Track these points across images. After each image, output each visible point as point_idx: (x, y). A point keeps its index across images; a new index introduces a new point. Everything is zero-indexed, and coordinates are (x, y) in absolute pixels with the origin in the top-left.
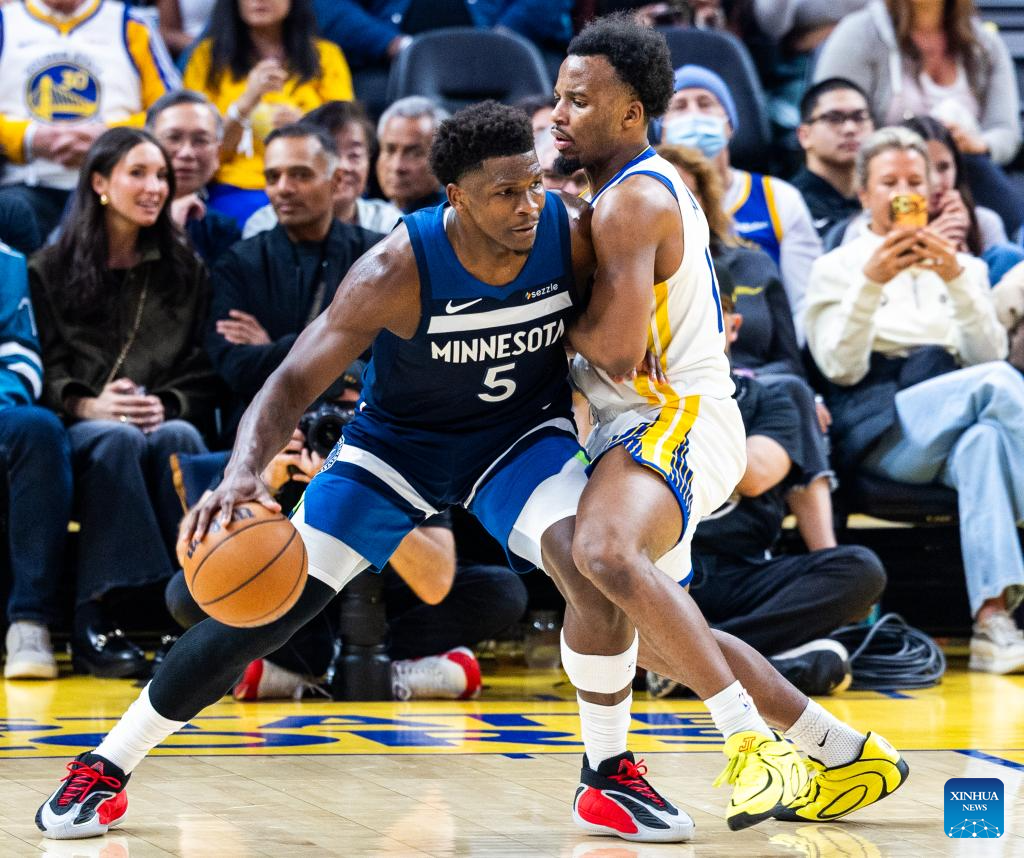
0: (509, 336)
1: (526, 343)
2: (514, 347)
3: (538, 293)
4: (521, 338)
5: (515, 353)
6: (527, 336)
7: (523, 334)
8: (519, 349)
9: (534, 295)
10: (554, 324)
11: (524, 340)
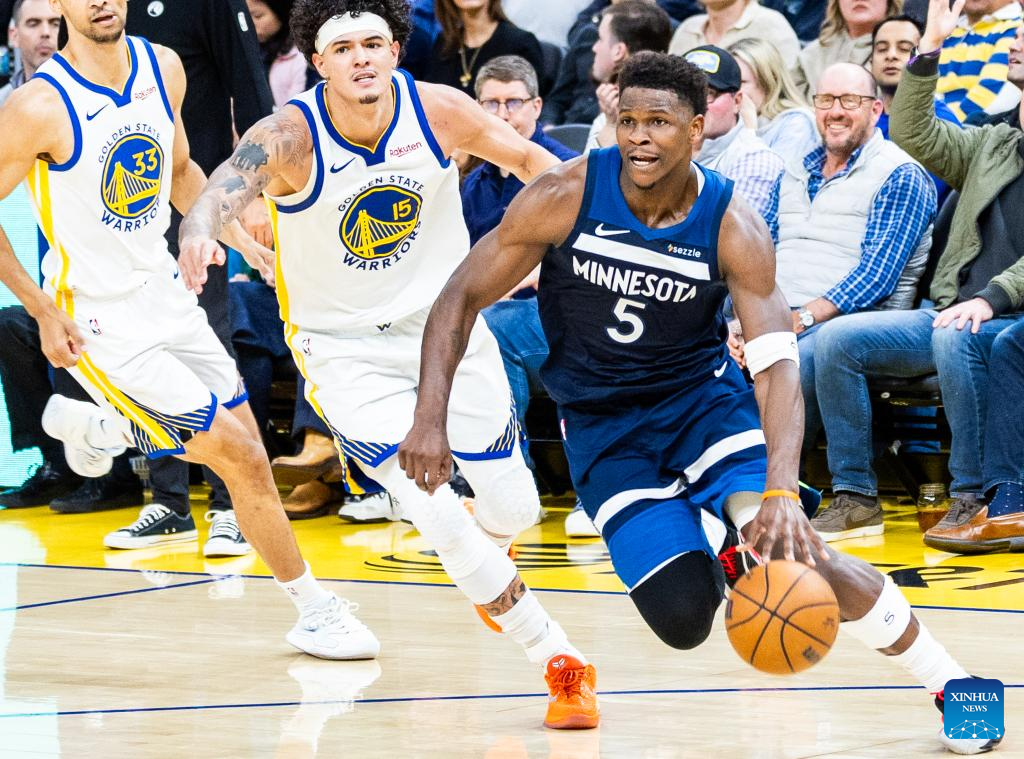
0: (642, 274)
1: (656, 287)
2: (644, 286)
3: (680, 251)
4: (652, 281)
5: (644, 292)
6: (658, 281)
7: (655, 278)
8: (648, 290)
9: (675, 250)
10: (687, 286)
11: (655, 284)
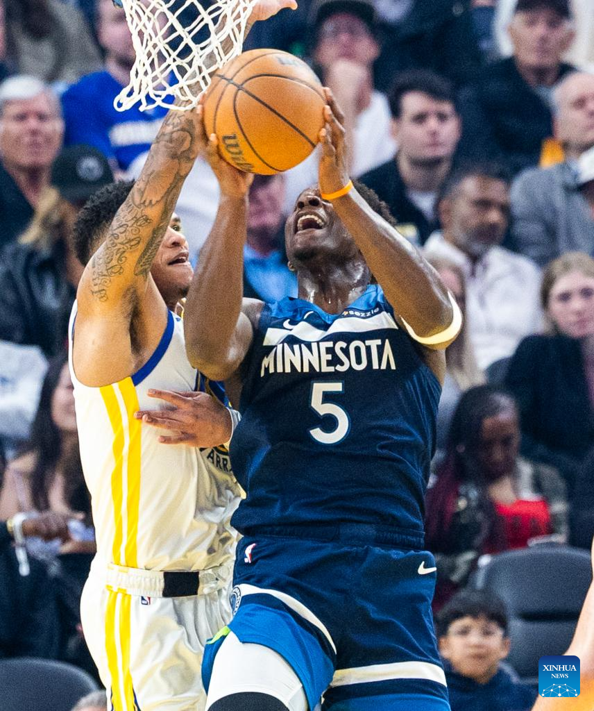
0: (330, 345)
1: (349, 357)
2: (335, 361)
4: (342, 349)
5: (339, 368)
6: (348, 347)
7: (344, 345)
8: (342, 364)
10: (379, 342)
11: (346, 351)
